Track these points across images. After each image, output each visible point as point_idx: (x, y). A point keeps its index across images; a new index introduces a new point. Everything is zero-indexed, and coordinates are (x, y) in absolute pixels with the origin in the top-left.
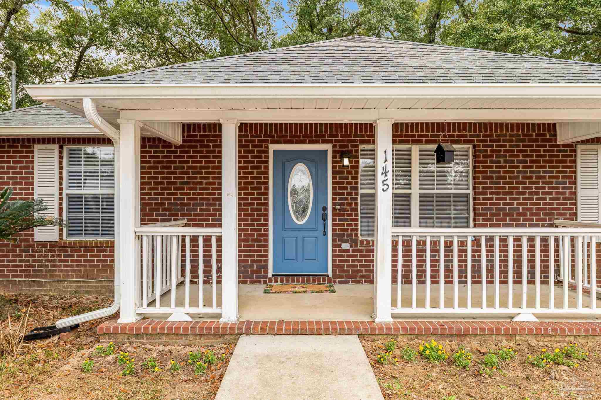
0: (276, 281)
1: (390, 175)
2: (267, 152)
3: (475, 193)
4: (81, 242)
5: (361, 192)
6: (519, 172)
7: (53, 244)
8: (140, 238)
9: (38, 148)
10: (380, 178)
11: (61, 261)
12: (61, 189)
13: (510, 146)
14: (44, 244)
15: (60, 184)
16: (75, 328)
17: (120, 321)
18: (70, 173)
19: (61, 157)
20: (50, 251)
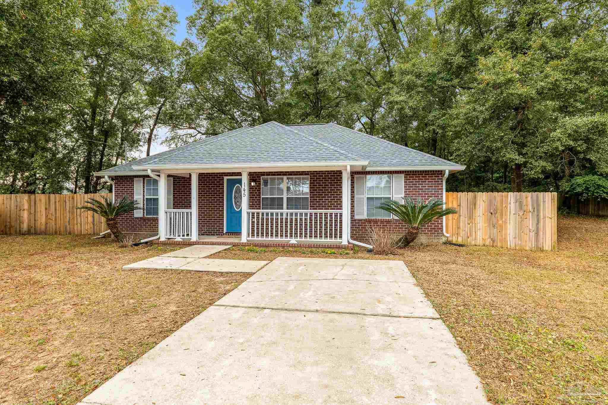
0: (226, 235)
1: (246, 191)
2: (223, 180)
3: (310, 197)
4: (151, 218)
5: (262, 197)
6: (329, 188)
7: (141, 218)
8: (166, 213)
9: (135, 179)
10: (243, 192)
11: (144, 225)
12: (144, 196)
13: (325, 176)
14: (137, 218)
15: (144, 194)
16: (146, 243)
17: (160, 240)
18: (147, 189)
19: (144, 183)
20: (140, 221)
